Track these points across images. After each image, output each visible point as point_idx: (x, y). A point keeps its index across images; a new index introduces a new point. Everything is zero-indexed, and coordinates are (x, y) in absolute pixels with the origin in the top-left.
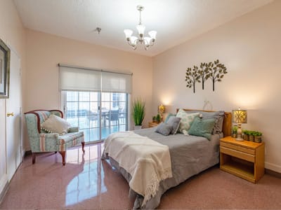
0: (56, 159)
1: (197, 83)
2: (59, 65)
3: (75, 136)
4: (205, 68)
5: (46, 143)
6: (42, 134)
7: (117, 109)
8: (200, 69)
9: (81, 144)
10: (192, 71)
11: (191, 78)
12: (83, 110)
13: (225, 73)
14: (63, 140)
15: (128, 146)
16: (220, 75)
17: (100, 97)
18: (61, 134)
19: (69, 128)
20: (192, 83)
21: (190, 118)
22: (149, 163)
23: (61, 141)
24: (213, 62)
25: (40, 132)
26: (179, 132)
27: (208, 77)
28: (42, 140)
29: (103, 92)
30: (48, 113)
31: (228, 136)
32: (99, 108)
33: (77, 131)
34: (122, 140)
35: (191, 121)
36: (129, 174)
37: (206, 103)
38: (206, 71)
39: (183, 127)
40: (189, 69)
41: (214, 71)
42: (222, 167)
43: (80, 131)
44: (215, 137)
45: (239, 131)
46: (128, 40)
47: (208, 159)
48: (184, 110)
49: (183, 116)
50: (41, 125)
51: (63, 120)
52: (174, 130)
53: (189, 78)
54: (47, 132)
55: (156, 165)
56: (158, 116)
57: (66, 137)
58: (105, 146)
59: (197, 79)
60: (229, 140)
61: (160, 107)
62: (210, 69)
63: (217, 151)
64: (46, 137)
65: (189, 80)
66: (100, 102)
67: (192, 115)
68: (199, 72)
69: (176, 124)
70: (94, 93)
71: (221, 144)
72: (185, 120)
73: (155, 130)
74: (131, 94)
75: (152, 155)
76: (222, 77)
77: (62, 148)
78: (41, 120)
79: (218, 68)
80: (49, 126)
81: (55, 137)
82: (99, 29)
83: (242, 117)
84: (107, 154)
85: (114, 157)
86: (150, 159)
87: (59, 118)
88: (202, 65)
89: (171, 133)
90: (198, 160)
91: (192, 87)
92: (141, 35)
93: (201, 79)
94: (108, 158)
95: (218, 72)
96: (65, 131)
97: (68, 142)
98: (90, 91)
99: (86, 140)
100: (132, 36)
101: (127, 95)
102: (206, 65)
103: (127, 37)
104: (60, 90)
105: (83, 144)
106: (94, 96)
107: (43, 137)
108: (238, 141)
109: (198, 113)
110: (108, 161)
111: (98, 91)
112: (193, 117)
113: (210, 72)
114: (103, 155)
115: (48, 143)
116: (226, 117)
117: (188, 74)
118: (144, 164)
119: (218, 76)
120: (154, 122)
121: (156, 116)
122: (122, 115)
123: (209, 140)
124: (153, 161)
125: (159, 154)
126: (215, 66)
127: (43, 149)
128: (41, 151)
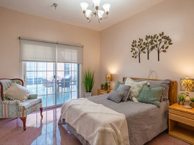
0: (17, 123)
1: (142, 54)
2: (20, 38)
3: (34, 103)
4: (150, 40)
5: (8, 109)
6: (5, 101)
7: (67, 77)
8: (145, 41)
9: (39, 109)
10: (137, 43)
11: (137, 49)
12: (39, 79)
13: (170, 44)
14: (24, 107)
15: (85, 114)
16: (165, 46)
17: (55, 67)
18: (22, 101)
19: (28, 95)
20: (137, 54)
21: (138, 86)
22: (109, 132)
23: (22, 108)
24: (158, 35)
25: (3, 100)
26: (129, 99)
27: (153, 48)
28: (5, 107)
29: (58, 62)
30: (10, 81)
31: (174, 103)
32: (55, 77)
33: (36, 98)
34: (78, 107)
35: (139, 89)
36: (87, 142)
37: (151, 72)
38: (151, 43)
39: (132, 95)
40: (134, 42)
41: (158, 42)
42: (171, 133)
43: (39, 98)
44: (163, 104)
45: (187, 98)
46: (84, 12)
47: (159, 126)
48: (131, 78)
49: (132, 84)
50: (4, 93)
51: (23, 88)
52: (125, 98)
53: (134, 50)
54: (9, 99)
55: (115, 134)
56: (106, 84)
57: (26, 104)
58: (62, 112)
59: (142, 50)
60: (176, 107)
61: (107, 76)
62: (155, 41)
63: (165, 118)
64: (9, 104)
65: (134, 52)
66: (55, 71)
67: (141, 83)
68: (144, 44)
69: (126, 92)
70: (50, 63)
71: (170, 110)
72: (134, 88)
73: (107, 98)
74: (82, 64)
75: (111, 124)
76: (167, 47)
77: (23, 114)
78: (4, 88)
79: (163, 40)
80: (11, 94)
81: (17, 104)
82: (55, 5)
83: (190, 85)
84: (64, 120)
85: (71, 124)
86: (109, 129)
87: (20, 86)
88: (147, 37)
89: (122, 101)
90: (150, 127)
91: (138, 57)
92: (97, 8)
93: (146, 50)
94: (65, 123)
95: (163, 44)
96: (26, 98)
97: (29, 108)
98: (47, 62)
99: (44, 106)
100: (87, 9)
101: (78, 65)
102: (152, 38)
103: (83, 10)
104: (21, 61)
105: (41, 110)
106: (51, 65)
107: (5, 104)
108: (186, 108)
109: (145, 82)
110: (65, 126)
111: (54, 62)
112: (141, 85)
113: (156, 43)
114: (60, 120)
115: (10, 110)
116: (171, 86)
117: (133, 46)
118: (104, 133)
119: (163, 47)
120: (102, 89)
121: (104, 84)
122: (73, 83)
123: (159, 107)
124: (113, 130)
125: (117, 123)
126: (160, 38)
127: (5, 115)
128: (4, 117)
